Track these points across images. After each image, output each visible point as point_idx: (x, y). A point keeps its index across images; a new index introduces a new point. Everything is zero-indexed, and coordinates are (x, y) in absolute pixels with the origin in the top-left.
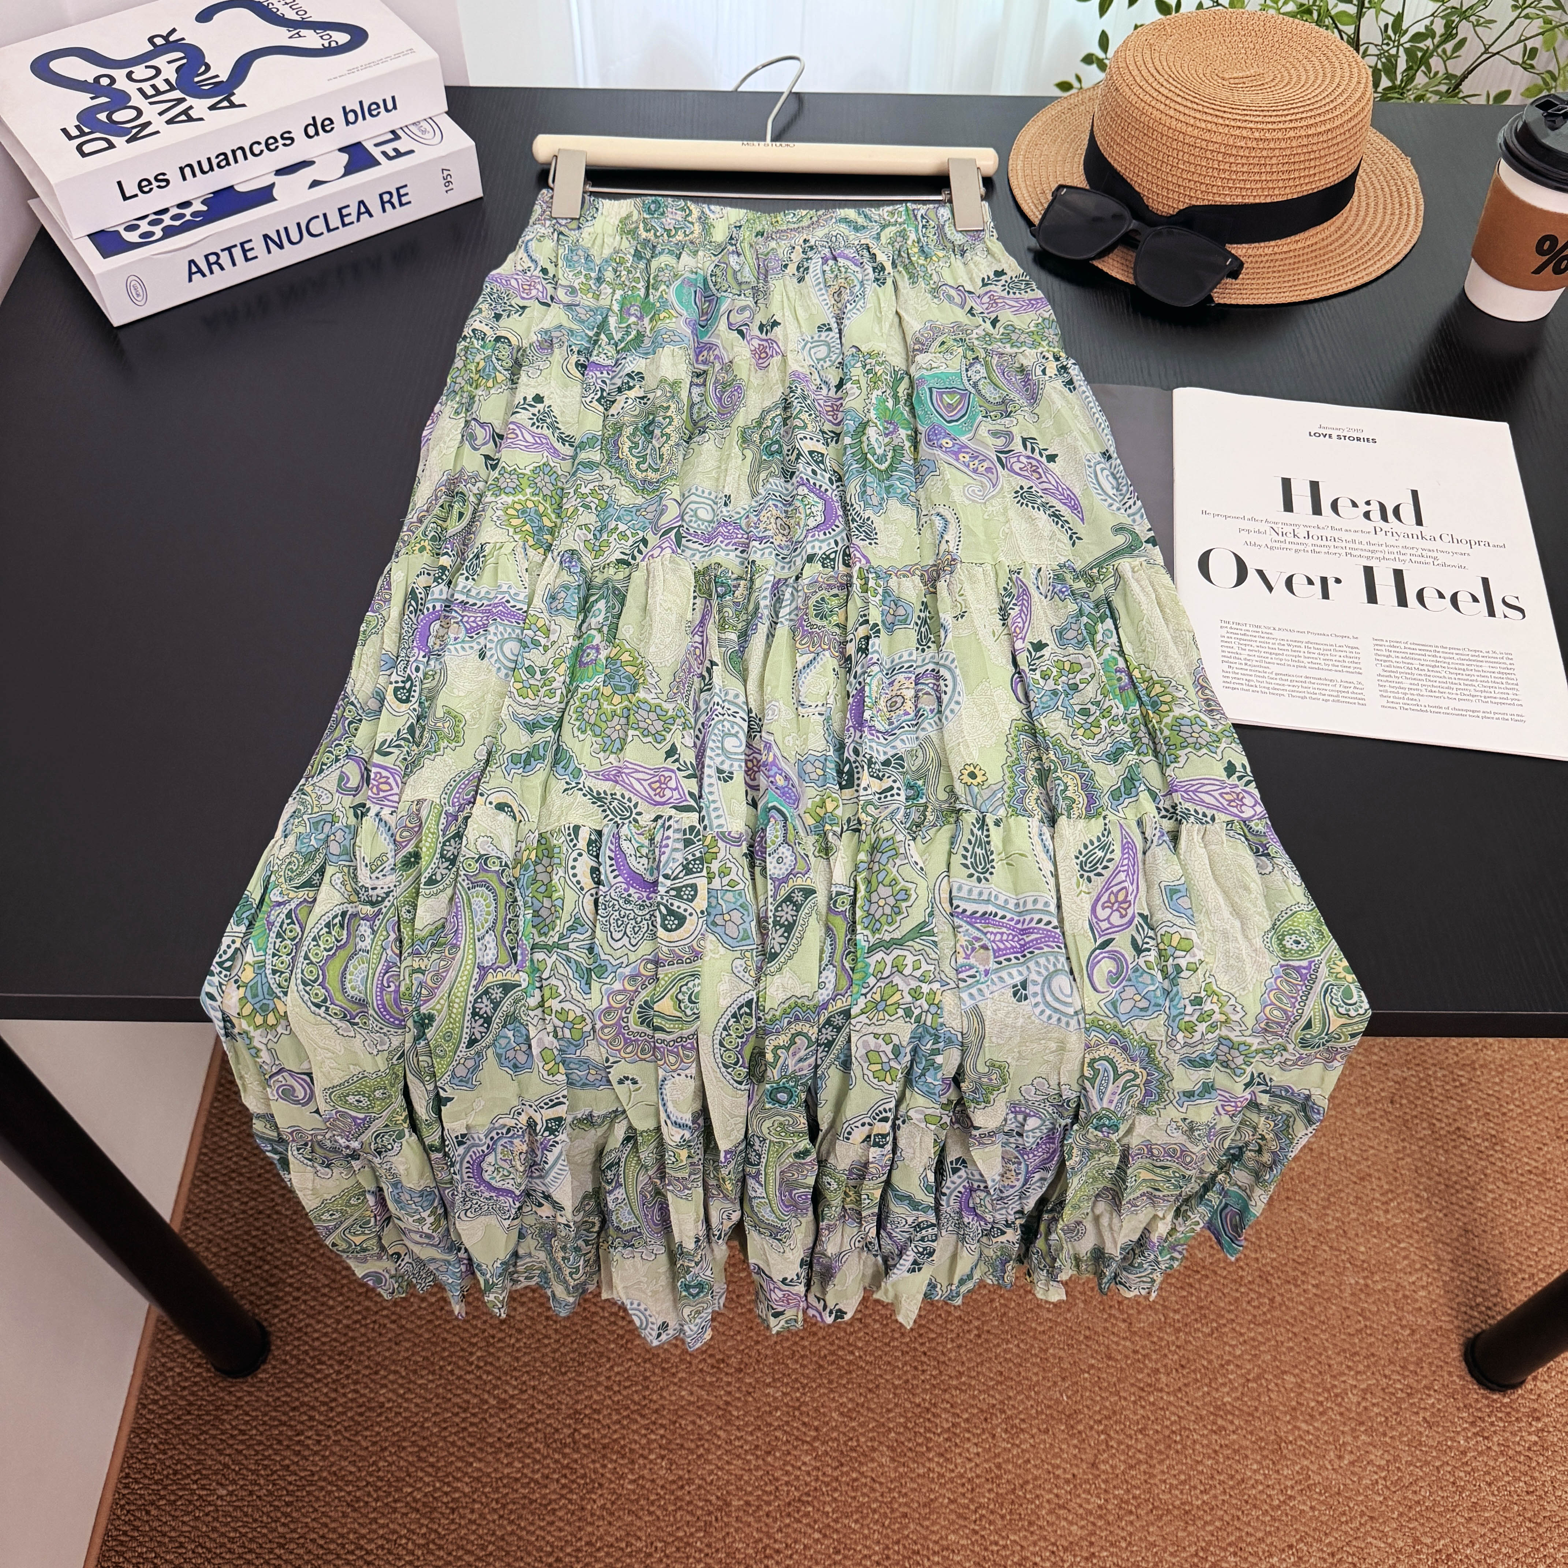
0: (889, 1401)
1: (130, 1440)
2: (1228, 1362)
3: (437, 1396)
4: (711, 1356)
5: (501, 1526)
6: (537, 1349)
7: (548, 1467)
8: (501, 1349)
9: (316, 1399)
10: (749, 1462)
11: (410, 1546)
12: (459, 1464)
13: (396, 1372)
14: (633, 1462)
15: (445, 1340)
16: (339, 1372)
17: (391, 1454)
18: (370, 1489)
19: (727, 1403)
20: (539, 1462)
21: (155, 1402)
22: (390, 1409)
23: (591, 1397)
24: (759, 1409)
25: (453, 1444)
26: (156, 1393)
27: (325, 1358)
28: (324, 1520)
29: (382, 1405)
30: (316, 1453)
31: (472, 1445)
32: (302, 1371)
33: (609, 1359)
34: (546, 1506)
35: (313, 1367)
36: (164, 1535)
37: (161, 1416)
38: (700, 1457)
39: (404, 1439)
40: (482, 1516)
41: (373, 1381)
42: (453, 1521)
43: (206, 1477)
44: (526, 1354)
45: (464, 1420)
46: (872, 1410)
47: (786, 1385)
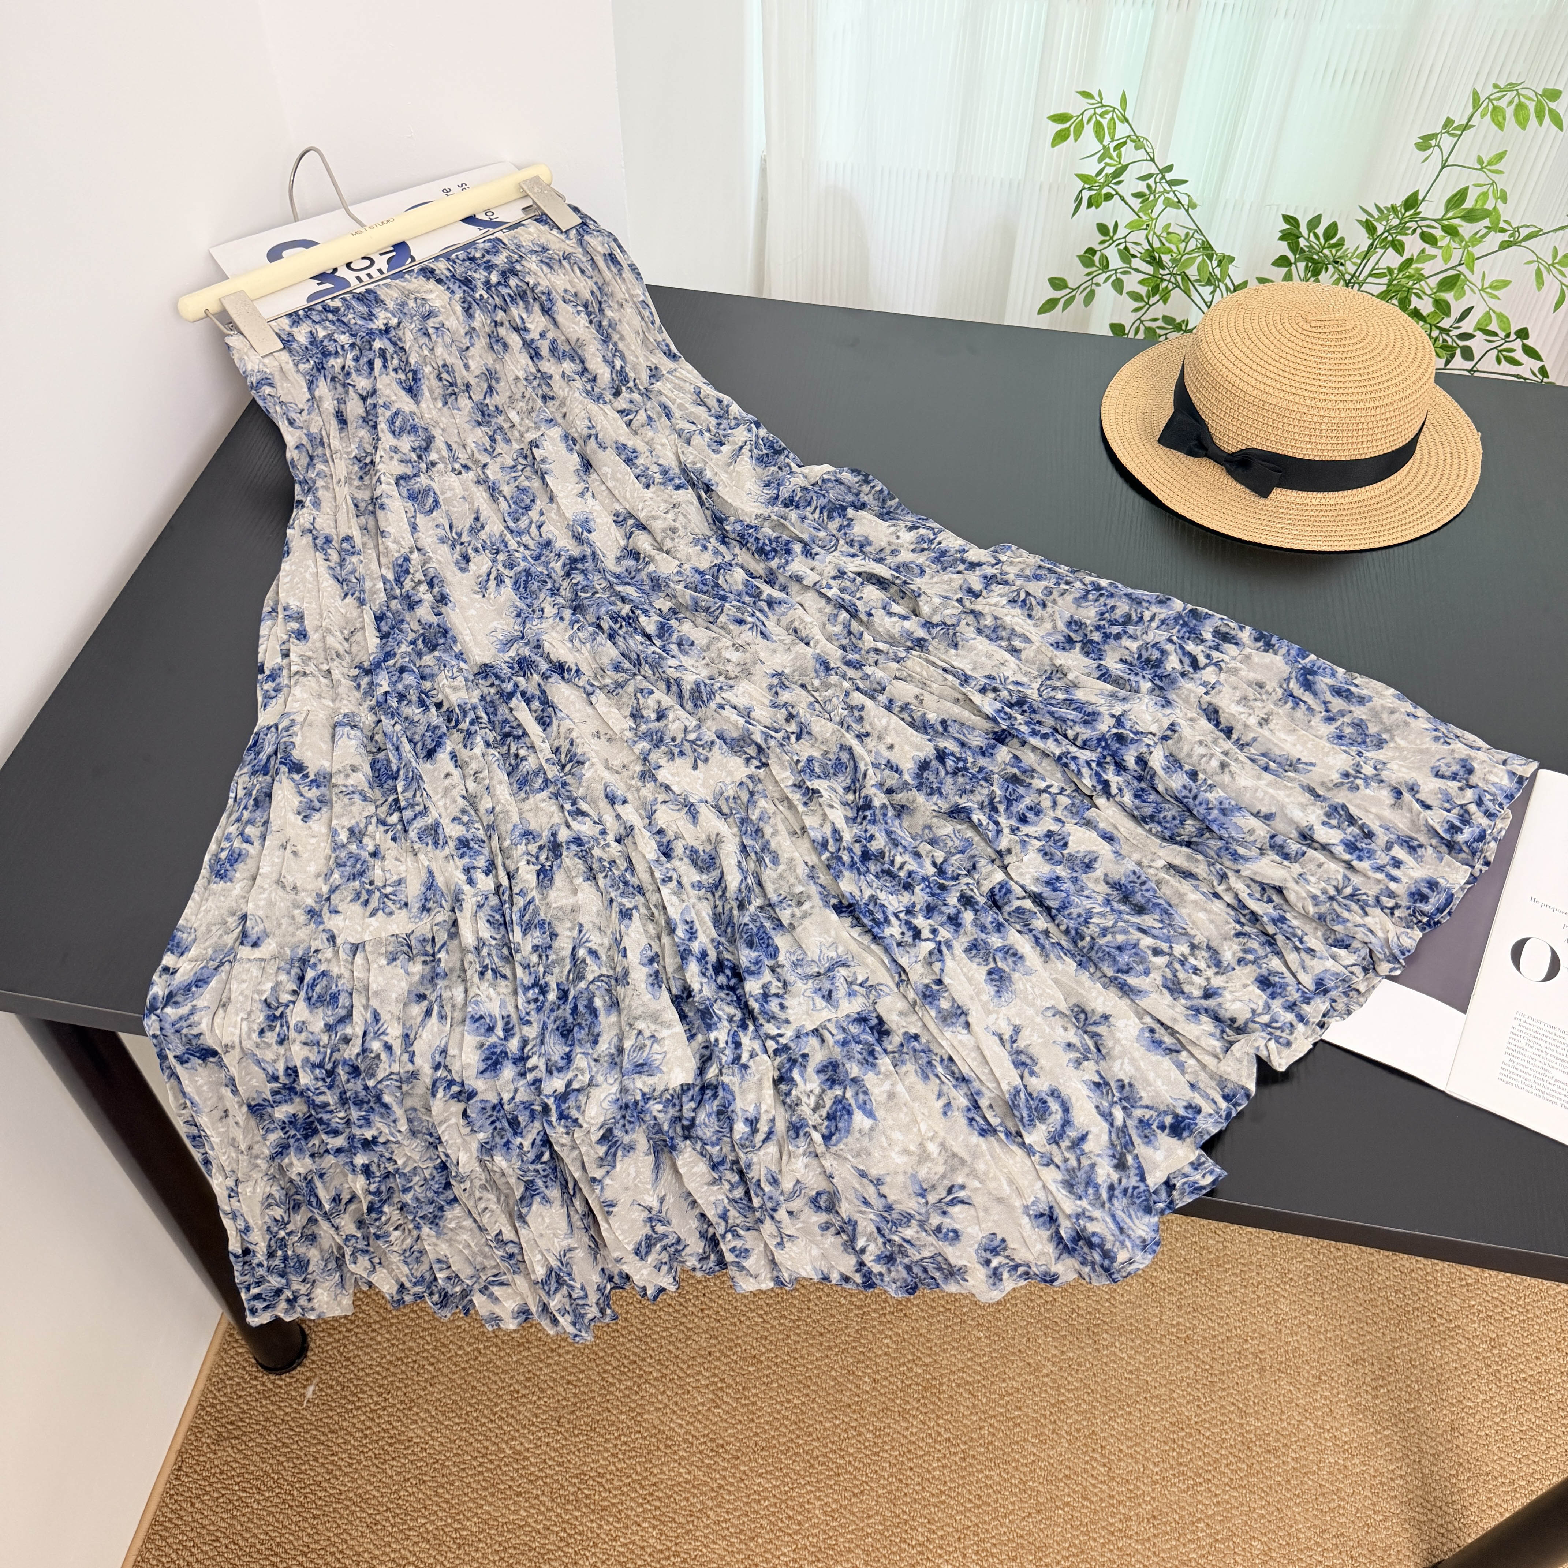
0: (871, 1508)
1: (186, 1437)
2: (1199, 1520)
4: (712, 1440)
6: (556, 1410)
7: (550, 1520)
8: (523, 1404)
9: (354, 1425)
10: (732, 1544)
12: (471, 1505)
13: (428, 1411)
14: (627, 1527)
15: (474, 1388)
16: (377, 1403)
17: (412, 1486)
18: (389, 1514)
19: (721, 1487)
20: (541, 1513)
21: (213, 1406)
22: (417, 1444)
23: (597, 1461)
24: (748, 1496)
25: (469, 1485)
26: (215, 1398)
27: (366, 1388)
28: (345, 1536)
29: (410, 1439)
30: (346, 1474)
31: (485, 1489)
32: (345, 1397)
35: (355, 1395)
36: (204, 1527)
37: (216, 1420)
38: (688, 1532)
39: (426, 1474)
40: (484, 1556)
41: (405, 1415)
43: (248, 1481)
44: (545, 1412)
45: (481, 1465)
46: (854, 1514)
47: (777, 1478)
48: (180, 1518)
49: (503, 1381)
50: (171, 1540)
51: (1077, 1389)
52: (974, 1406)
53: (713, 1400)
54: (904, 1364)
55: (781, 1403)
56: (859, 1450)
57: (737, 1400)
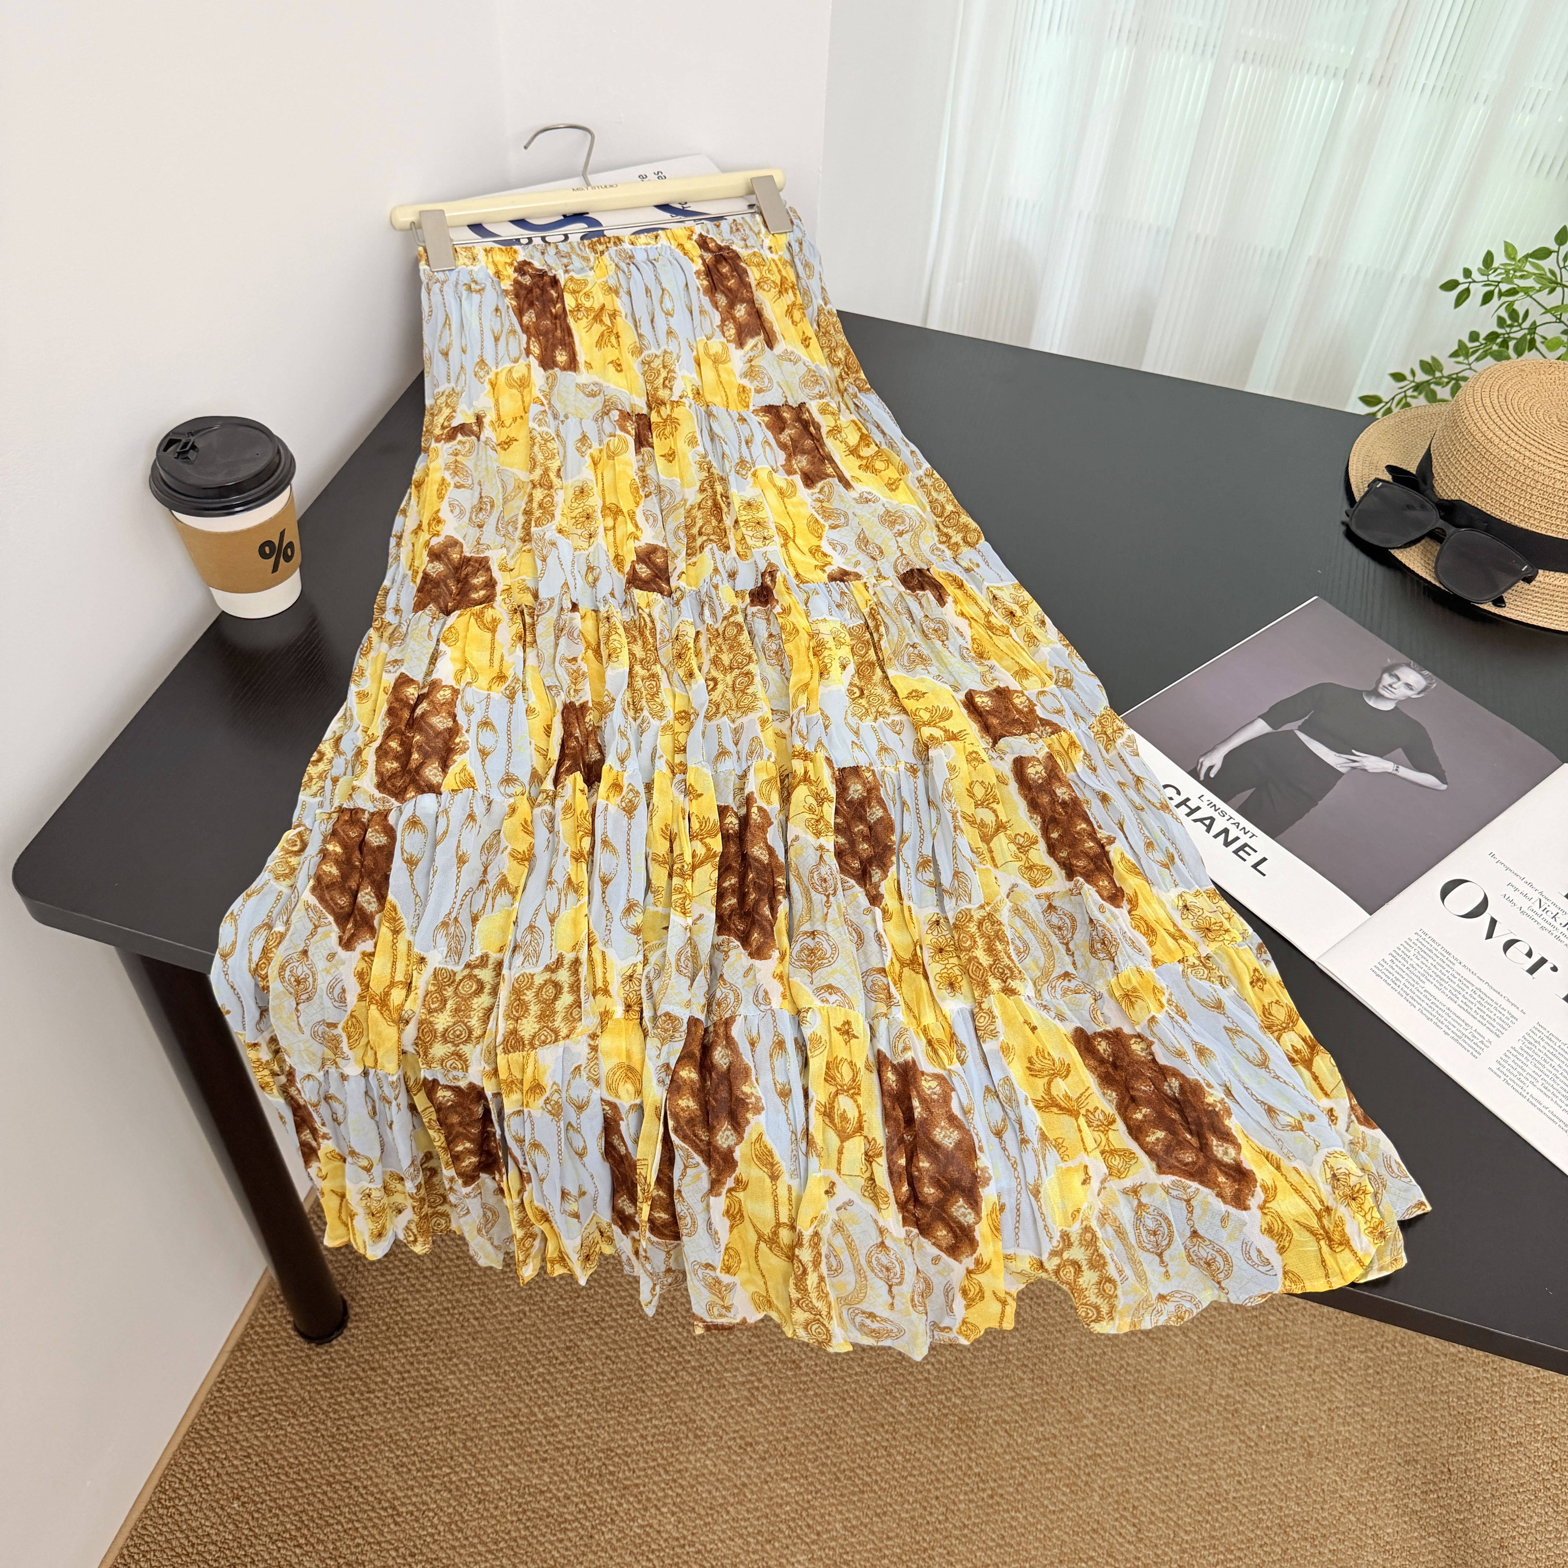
0: (892, 1530)
3: (495, 1396)
4: (742, 1438)
5: (517, 1530)
6: (592, 1382)
7: (571, 1489)
8: (561, 1372)
9: (394, 1366)
10: (748, 1543)
11: (436, 1521)
12: (497, 1462)
13: (466, 1364)
14: (646, 1509)
15: (515, 1348)
16: (418, 1349)
17: (442, 1434)
18: (415, 1458)
19: (744, 1485)
20: (565, 1482)
21: (262, 1326)
22: (453, 1395)
23: (625, 1440)
24: (771, 1499)
25: (497, 1443)
26: (265, 1319)
27: (410, 1333)
28: (370, 1473)
29: (446, 1390)
30: (380, 1413)
32: (388, 1338)
33: (650, 1411)
34: (560, 1524)
35: (399, 1337)
36: (237, 1442)
37: (263, 1340)
38: (706, 1524)
39: (457, 1425)
40: (503, 1515)
41: (445, 1365)
42: (477, 1511)
43: (285, 1404)
44: (580, 1383)
45: (512, 1425)
46: (873, 1533)
47: (801, 1485)
48: (216, 1429)
49: (544, 1345)
50: (204, 1449)
51: (1115, 1444)
52: (1009, 1445)
53: (747, 1398)
54: (943, 1393)
55: (815, 1412)
56: (887, 1471)
57: (771, 1402)
